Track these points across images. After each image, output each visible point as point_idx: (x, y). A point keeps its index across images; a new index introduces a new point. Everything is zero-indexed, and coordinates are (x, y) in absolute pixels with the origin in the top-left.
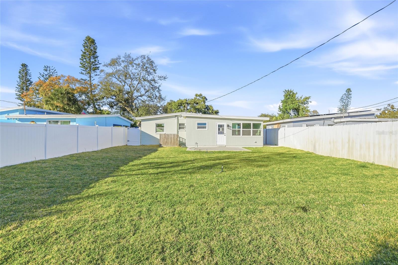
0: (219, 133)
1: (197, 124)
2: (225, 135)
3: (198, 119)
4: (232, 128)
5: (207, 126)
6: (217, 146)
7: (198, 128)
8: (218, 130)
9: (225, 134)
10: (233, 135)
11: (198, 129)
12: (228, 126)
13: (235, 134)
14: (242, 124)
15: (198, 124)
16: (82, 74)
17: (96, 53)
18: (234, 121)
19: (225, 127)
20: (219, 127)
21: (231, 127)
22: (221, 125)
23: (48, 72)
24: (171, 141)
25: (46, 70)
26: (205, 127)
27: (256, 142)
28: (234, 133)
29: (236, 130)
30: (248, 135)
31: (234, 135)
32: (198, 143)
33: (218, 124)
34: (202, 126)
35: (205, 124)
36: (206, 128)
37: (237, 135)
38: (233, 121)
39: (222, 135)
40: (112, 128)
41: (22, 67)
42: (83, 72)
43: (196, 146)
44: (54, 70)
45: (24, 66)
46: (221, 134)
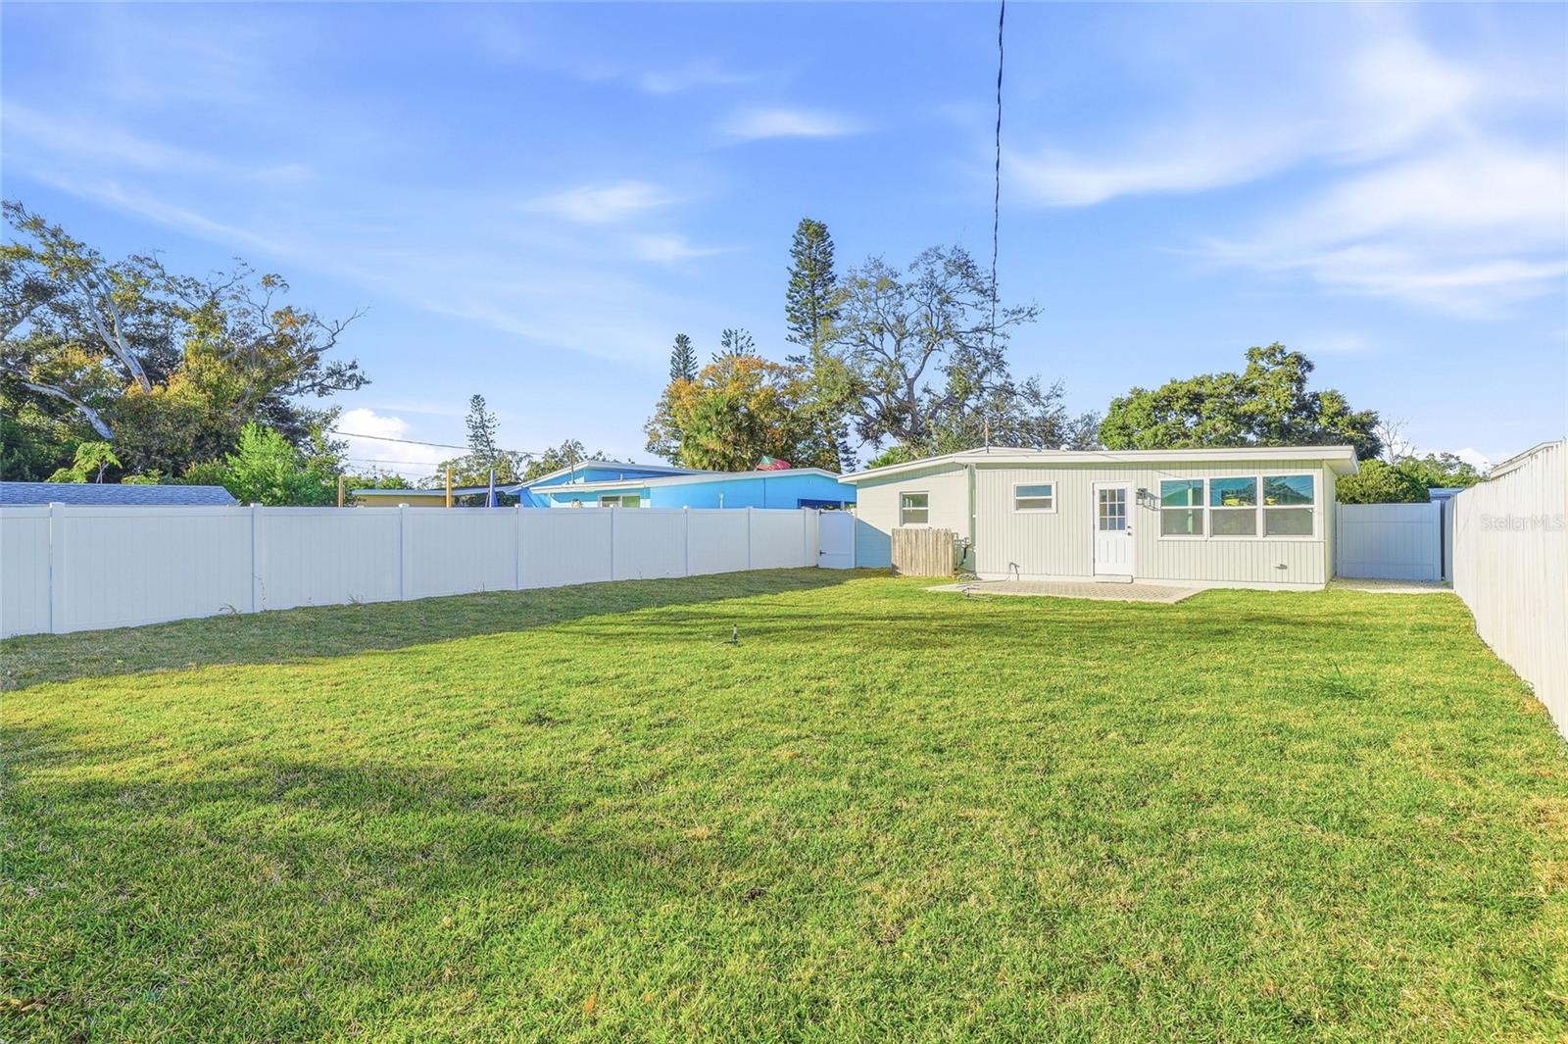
0: (1103, 527)
1: (1012, 492)
2: (1129, 534)
3: (1017, 471)
4: (1162, 505)
5: (1053, 497)
6: (1093, 580)
7: (1021, 504)
8: (1101, 515)
9: (1129, 530)
10: (1164, 532)
11: (1021, 511)
12: (1142, 493)
13: (1175, 531)
14: (1207, 482)
15: (1022, 490)
16: (793, 343)
17: (830, 266)
18: (1172, 472)
19: (1130, 501)
20: (1103, 498)
21: (1157, 498)
22: (1113, 492)
23: (733, 346)
24: (928, 555)
25: (728, 344)
26: (1046, 504)
27: (1283, 567)
28: (1173, 524)
29: (1187, 510)
30: (1241, 534)
31: (1170, 533)
32: (1022, 565)
33: (1099, 487)
34: (1034, 498)
35: (1047, 489)
36: (1050, 506)
37: (1189, 533)
38: (1167, 471)
39: (1118, 534)
40: (749, 514)
41: (677, 345)
42: (795, 334)
43: (1013, 578)
44: (746, 339)
45: (682, 340)
46: (1113, 528)
